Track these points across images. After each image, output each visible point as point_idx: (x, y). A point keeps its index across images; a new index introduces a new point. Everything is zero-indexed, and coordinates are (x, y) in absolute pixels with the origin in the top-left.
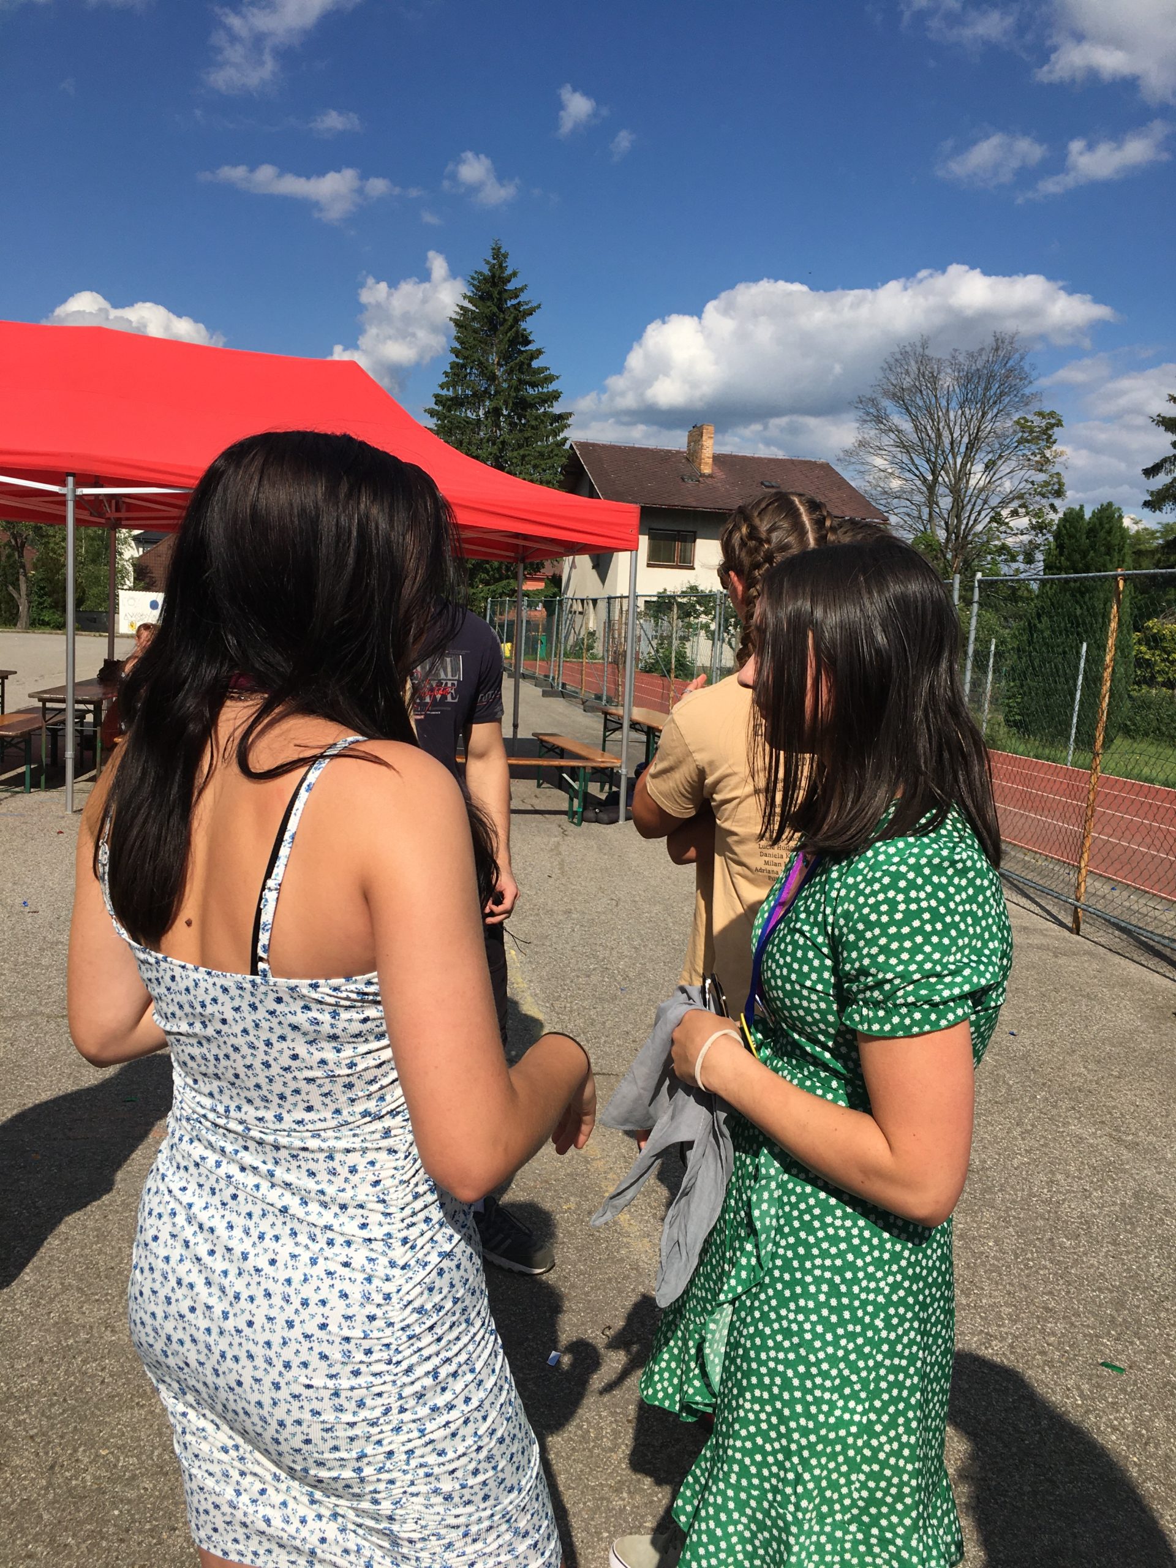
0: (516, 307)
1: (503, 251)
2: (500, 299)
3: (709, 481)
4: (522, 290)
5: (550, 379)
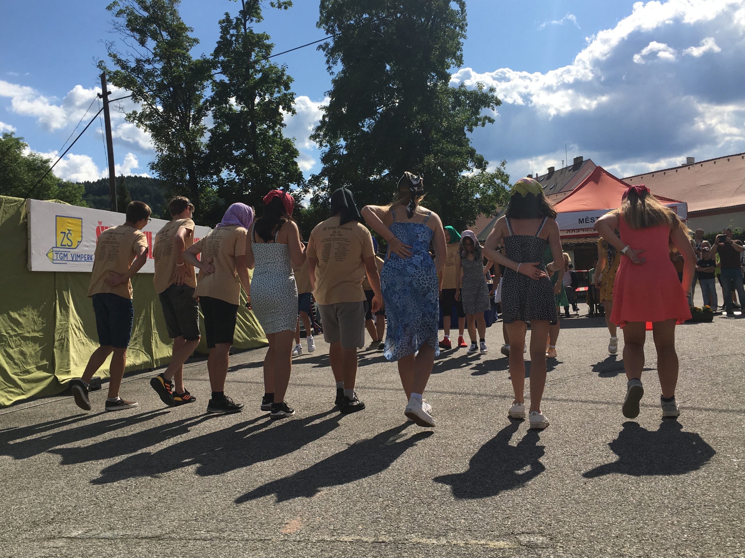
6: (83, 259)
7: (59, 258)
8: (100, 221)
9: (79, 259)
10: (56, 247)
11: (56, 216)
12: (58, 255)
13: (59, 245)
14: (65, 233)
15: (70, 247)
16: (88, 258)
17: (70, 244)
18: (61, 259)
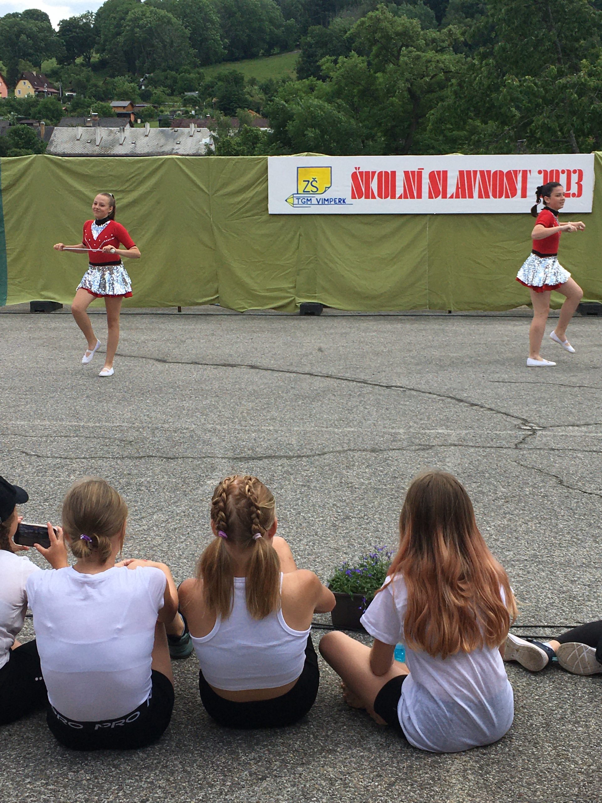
6: (333, 203)
7: (300, 203)
8: (357, 167)
9: (326, 203)
10: (298, 194)
11: (298, 168)
12: (300, 200)
13: (301, 191)
14: (309, 181)
15: (314, 193)
16: (339, 202)
17: (315, 189)
18: (304, 203)
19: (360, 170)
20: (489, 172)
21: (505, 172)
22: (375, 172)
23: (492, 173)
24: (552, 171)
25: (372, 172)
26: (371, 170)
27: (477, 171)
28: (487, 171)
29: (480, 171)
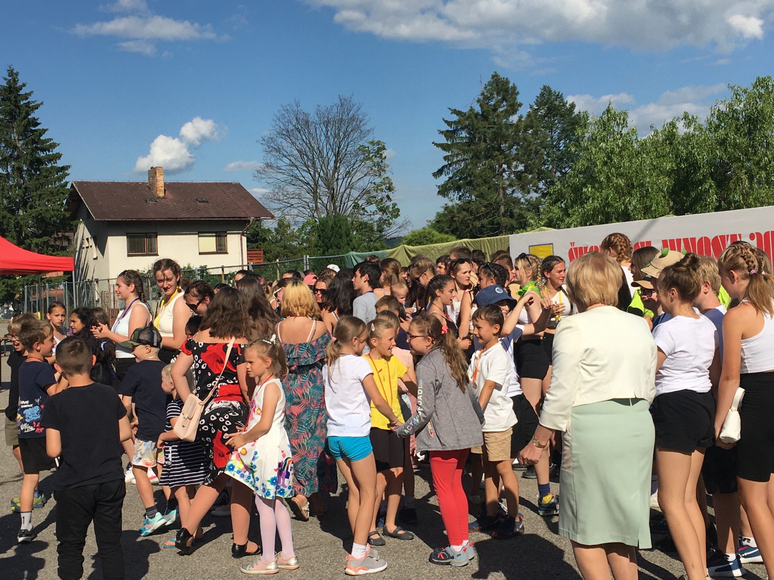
0: (27, 105)
1: (15, 71)
2: (16, 101)
3: (163, 201)
4: (30, 94)
5: (54, 146)
8: (572, 242)
11: (530, 246)
19: (575, 246)
20: (693, 239)
21: (711, 238)
22: (587, 247)
23: (697, 241)
24: (767, 234)
25: (585, 248)
26: (583, 246)
27: (680, 239)
28: (691, 239)
29: (684, 239)
